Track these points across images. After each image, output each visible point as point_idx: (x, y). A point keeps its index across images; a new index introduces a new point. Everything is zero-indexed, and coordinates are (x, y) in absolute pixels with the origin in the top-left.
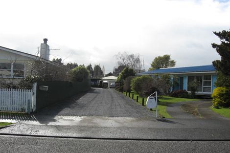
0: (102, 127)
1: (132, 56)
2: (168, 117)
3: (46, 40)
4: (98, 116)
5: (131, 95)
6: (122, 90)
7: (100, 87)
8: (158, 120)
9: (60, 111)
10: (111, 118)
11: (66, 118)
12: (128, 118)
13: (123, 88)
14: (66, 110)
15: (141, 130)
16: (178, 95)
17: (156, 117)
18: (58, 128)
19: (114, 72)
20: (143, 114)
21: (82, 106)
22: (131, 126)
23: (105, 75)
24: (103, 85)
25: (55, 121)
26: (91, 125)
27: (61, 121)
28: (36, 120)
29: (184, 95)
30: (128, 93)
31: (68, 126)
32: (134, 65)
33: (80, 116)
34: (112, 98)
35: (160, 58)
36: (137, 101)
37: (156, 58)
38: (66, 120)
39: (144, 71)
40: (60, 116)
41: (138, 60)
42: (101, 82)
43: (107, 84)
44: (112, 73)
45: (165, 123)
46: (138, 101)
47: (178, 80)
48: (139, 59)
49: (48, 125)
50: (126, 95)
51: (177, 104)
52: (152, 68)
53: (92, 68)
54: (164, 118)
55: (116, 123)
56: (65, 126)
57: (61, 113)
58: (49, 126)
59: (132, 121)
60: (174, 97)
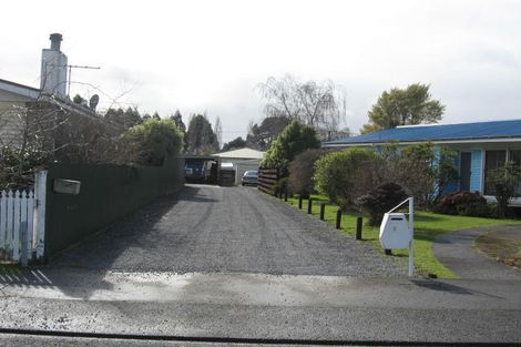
0: (256, 307)
1: (308, 89)
2: (444, 274)
3: (56, 39)
4: (235, 270)
5: (316, 209)
6: (282, 192)
7: (212, 181)
8: (419, 284)
9: (117, 256)
10: (275, 278)
11: (139, 277)
12: (324, 278)
13: (284, 185)
14: (132, 255)
15: (375, 313)
16: (458, 207)
17: (410, 274)
18: (124, 308)
19: (248, 137)
20: (370, 267)
21: (177, 242)
22: (344, 303)
23: (222, 147)
24: (221, 177)
25: (108, 286)
26: (221, 299)
27: (126, 286)
28: (51, 286)
29: (474, 207)
30: (305, 202)
31: (152, 303)
32: (316, 116)
33: (182, 271)
34: (259, 215)
35: (397, 95)
36: (338, 227)
37: (385, 94)
38: (143, 284)
39: (345, 134)
40: (120, 270)
41: (327, 101)
42: (215, 167)
43: (232, 172)
44: (244, 139)
45: (441, 293)
46: (342, 225)
47: (456, 161)
48: (331, 97)
49: (92, 298)
50: (297, 206)
51: (461, 236)
52: (372, 124)
53: (182, 125)
54: (434, 276)
55: (297, 294)
56: (144, 303)
57: (120, 261)
58: (95, 302)
59: (341, 287)
60: (446, 213)
